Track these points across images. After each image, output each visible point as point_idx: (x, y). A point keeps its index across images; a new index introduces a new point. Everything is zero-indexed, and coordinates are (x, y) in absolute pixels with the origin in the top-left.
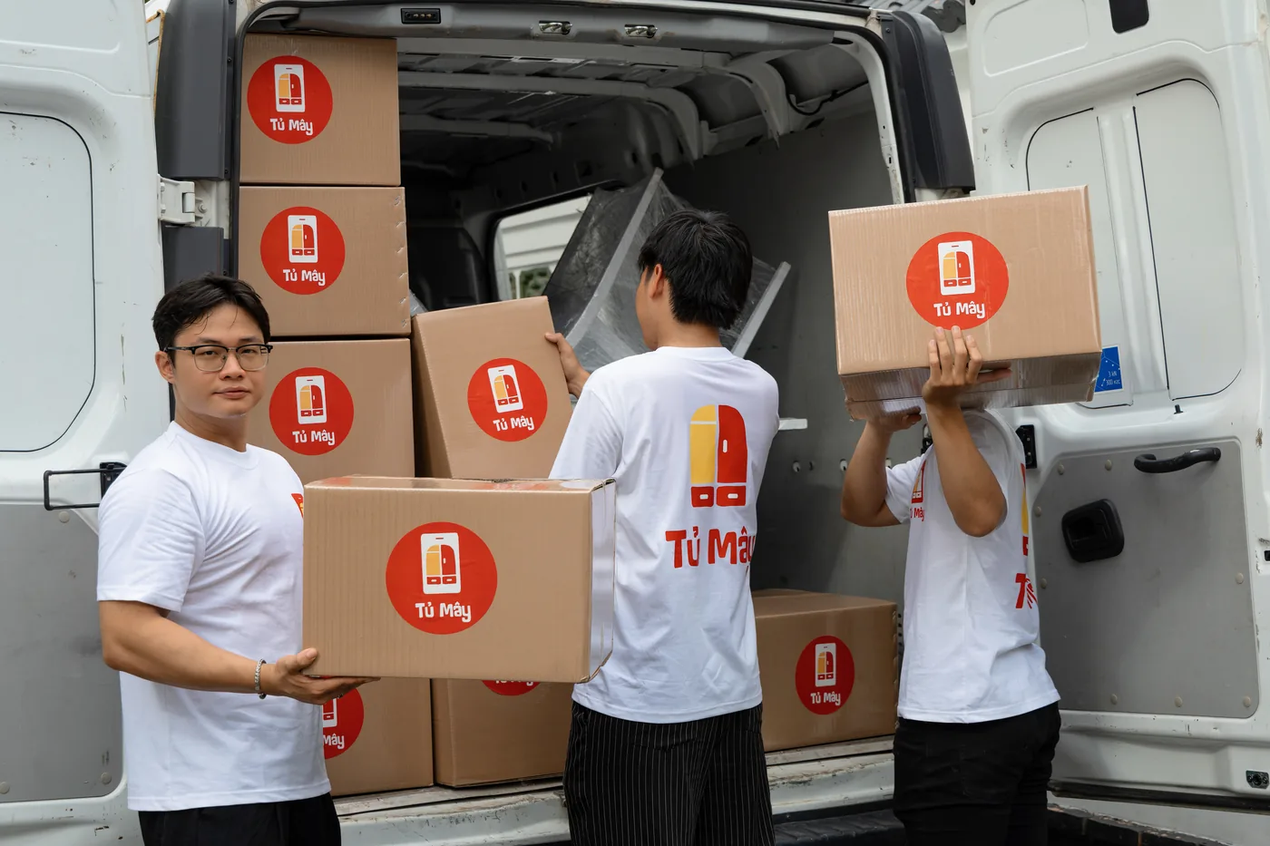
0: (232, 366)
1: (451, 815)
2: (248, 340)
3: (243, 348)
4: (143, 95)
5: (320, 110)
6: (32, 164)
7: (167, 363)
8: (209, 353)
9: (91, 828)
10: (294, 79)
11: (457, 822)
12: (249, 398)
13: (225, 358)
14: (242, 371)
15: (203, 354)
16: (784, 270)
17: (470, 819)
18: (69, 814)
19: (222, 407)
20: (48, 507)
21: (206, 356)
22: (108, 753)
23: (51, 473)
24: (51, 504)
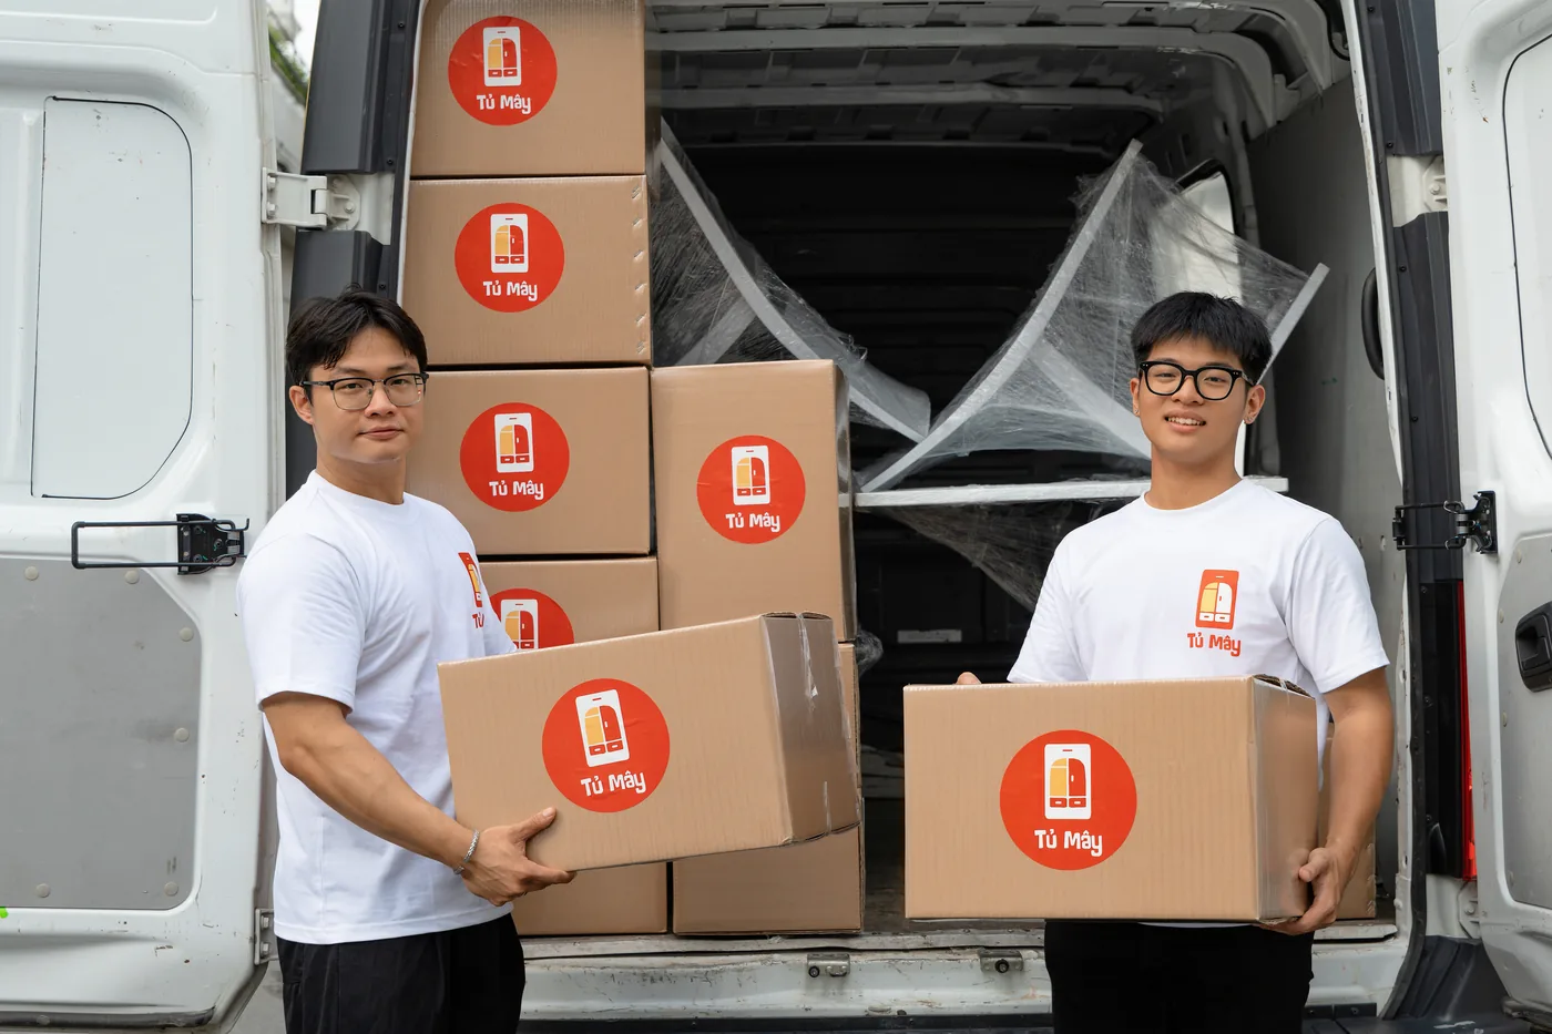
0: (379, 401)
1: (646, 971)
2: (399, 368)
3: (393, 379)
4: (243, 73)
5: (540, 83)
6: (120, 160)
7: (305, 400)
8: (351, 386)
9: (152, 946)
10: (508, 45)
11: (652, 980)
12: (402, 436)
13: (371, 393)
14: (393, 407)
15: (344, 387)
16: (1320, 273)
17: (670, 978)
18: (123, 927)
19: (369, 449)
20: (76, 564)
21: (347, 390)
22: (175, 859)
23: (82, 525)
24: (80, 560)
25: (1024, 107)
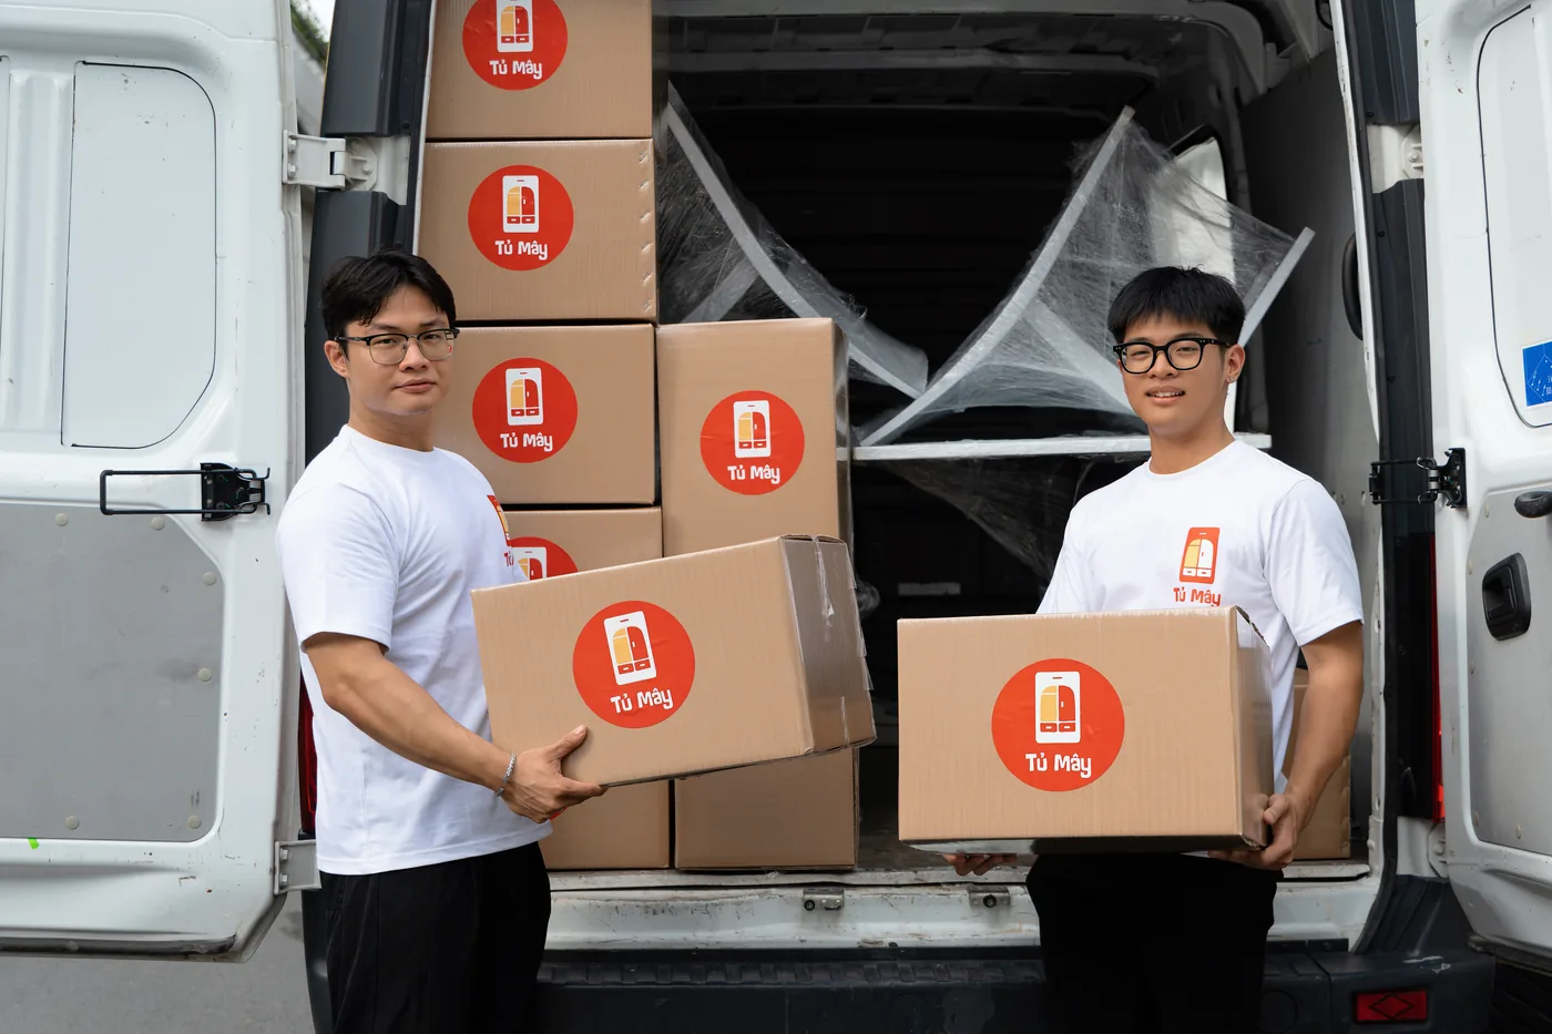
0: (413, 356)
1: (648, 903)
2: (431, 324)
3: (425, 334)
4: (265, 39)
5: (551, 49)
6: (147, 122)
7: (339, 355)
8: (387, 341)
9: (174, 877)
10: (521, 13)
11: (655, 913)
12: (435, 390)
13: (405, 348)
14: (426, 361)
15: (379, 342)
16: (1306, 236)
17: (672, 910)
18: (148, 858)
19: (403, 402)
20: (105, 511)
21: (382, 345)
22: (198, 794)
23: (110, 473)
24: (108, 507)
25: (1024, 73)
